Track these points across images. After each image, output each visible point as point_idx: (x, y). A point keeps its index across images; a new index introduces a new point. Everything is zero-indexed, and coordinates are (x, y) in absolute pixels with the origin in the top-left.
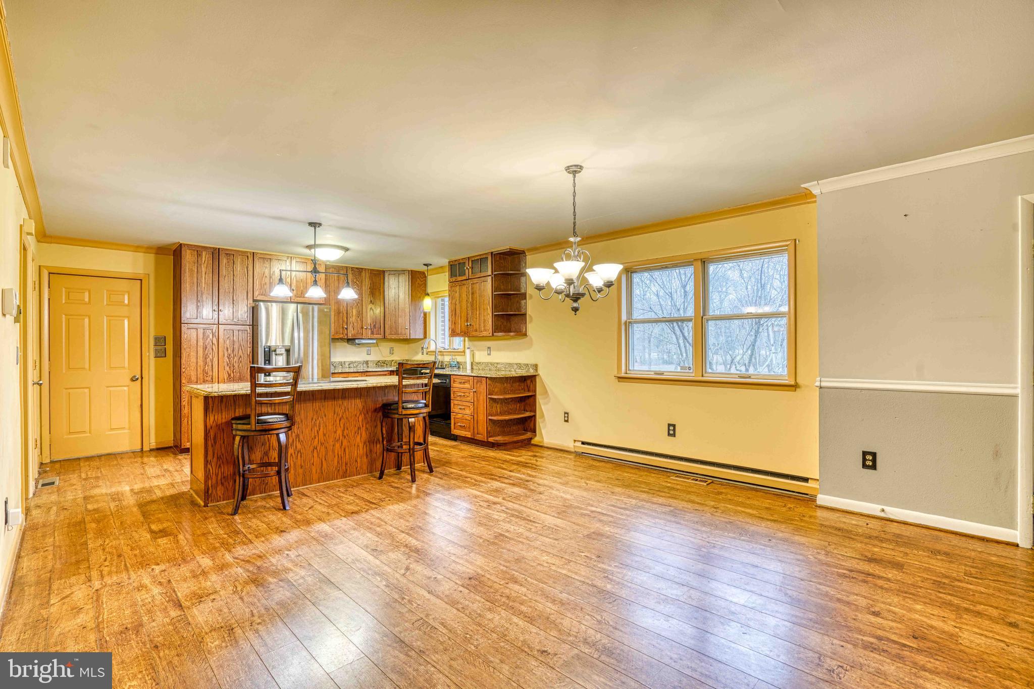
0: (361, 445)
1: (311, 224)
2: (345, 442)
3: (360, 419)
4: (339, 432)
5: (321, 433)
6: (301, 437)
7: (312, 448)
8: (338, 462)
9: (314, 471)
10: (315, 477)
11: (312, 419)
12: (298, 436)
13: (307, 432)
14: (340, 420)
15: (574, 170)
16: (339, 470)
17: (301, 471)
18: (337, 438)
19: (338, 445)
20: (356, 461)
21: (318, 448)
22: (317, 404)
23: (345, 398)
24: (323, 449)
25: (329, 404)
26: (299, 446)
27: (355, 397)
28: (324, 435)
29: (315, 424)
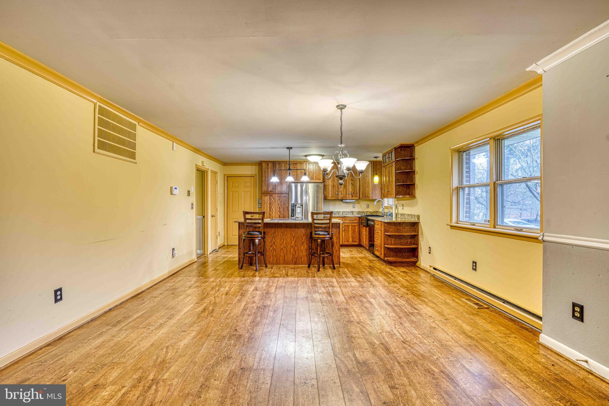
0: (304, 251)
1: (288, 148)
2: (296, 248)
3: (304, 238)
4: (293, 243)
5: (284, 242)
6: (276, 243)
7: (280, 249)
8: (292, 257)
9: (281, 259)
10: (282, 262)
11: (281, 236)
12: (274, 243)
13: (278, 241)
14: (294, 238)
15: (341, 107)
16: (293, 261)
17: (275, 258)
18: (292, 246)
19: (292, 249)
20: (301, 258)
21: (283, 249)
22: (283, 230)
23: (296, 227)
24: (285, 250)
25: (289, 230)
26: (275, 247)
27: (301, 228)
28: (286, 244)
29: (282, 238)
